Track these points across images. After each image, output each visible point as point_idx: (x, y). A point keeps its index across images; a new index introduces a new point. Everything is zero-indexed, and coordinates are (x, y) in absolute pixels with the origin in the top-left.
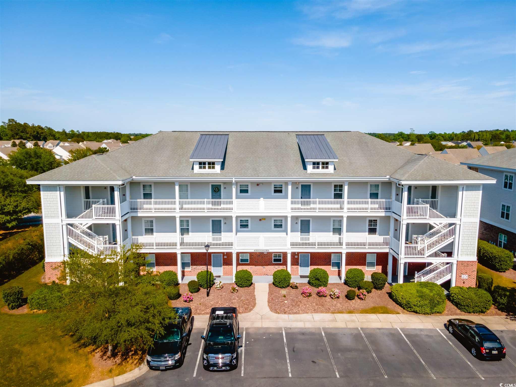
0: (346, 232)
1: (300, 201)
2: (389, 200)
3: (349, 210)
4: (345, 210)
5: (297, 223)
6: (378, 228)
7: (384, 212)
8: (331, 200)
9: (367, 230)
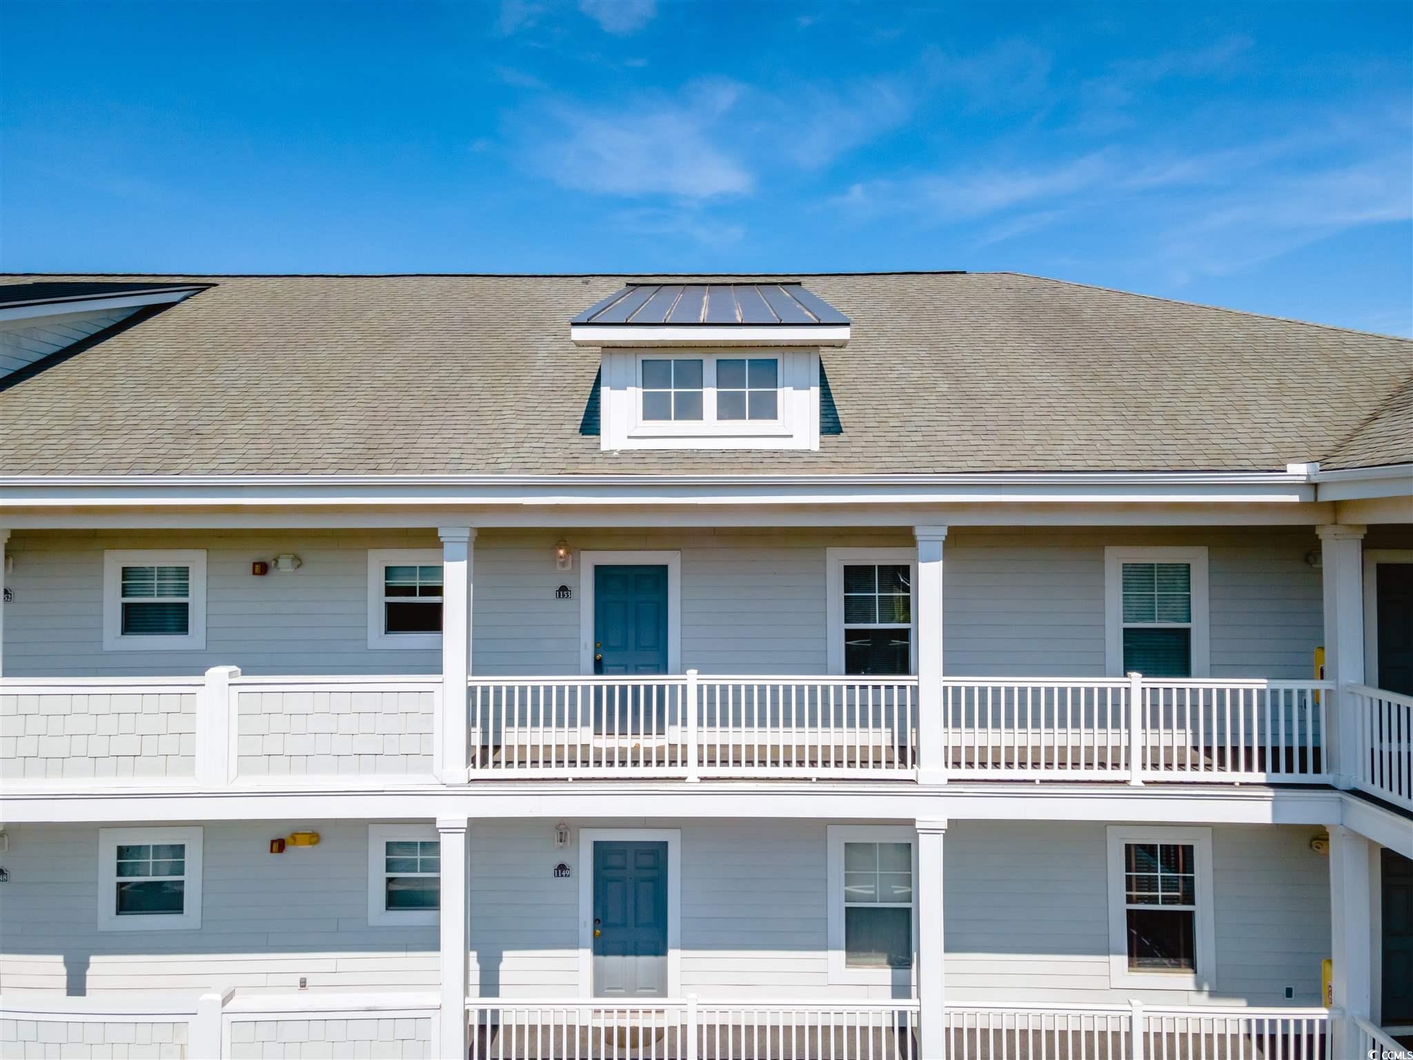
0: (947, 949)
1: (586, 689)
2: (1309, 685)
3: (964, 773)
4: (932, 770)
5: (562, 867)
6: (1204, 911)
7: (1270, 793)
8: (819, 680)
9: (1119, 931)
